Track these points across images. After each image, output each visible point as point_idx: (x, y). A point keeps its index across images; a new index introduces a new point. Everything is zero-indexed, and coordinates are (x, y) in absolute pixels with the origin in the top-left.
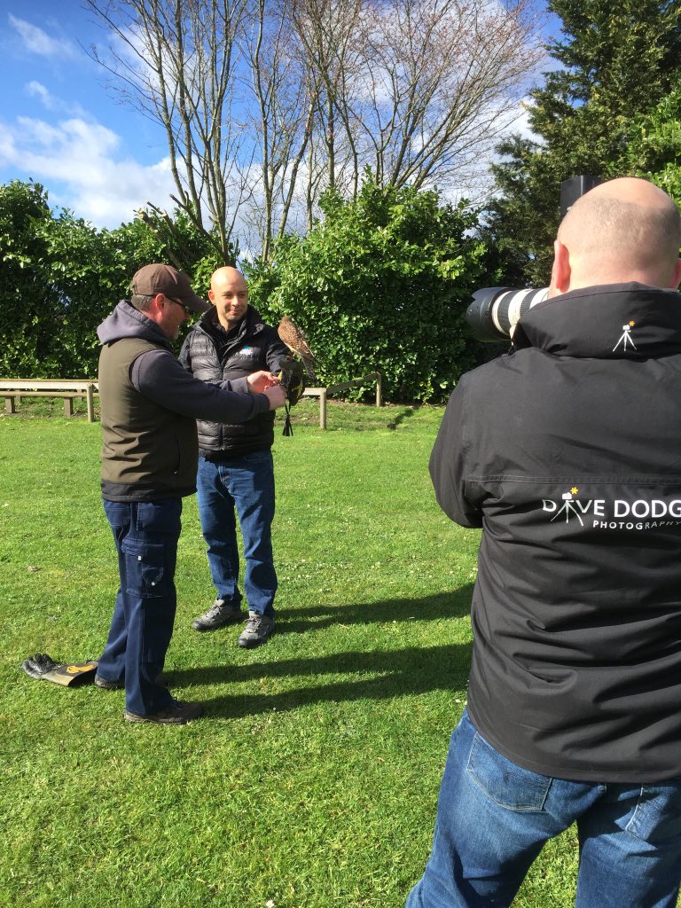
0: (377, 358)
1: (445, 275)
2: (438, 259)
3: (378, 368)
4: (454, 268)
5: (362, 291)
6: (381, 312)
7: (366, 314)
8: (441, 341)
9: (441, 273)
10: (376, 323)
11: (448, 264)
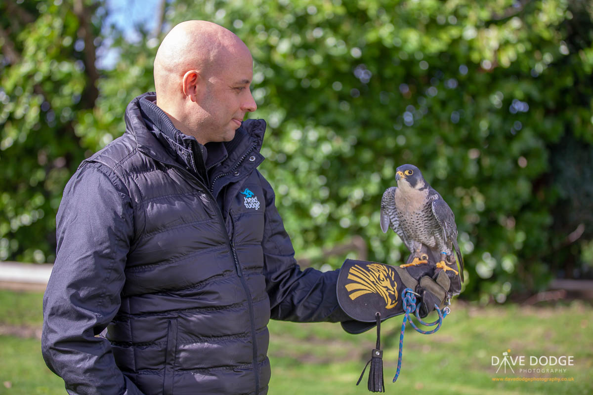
0: (357, 211)
1: (488, 55)
2: (478, 27)
3: (358, 231)
4: (505, 44)
5: (329, 83)
6: (366, 124)
7: (338, 128)
8: (483, 182)
9: (480, 52)
10: (359, 145)
11: (493, 37)
